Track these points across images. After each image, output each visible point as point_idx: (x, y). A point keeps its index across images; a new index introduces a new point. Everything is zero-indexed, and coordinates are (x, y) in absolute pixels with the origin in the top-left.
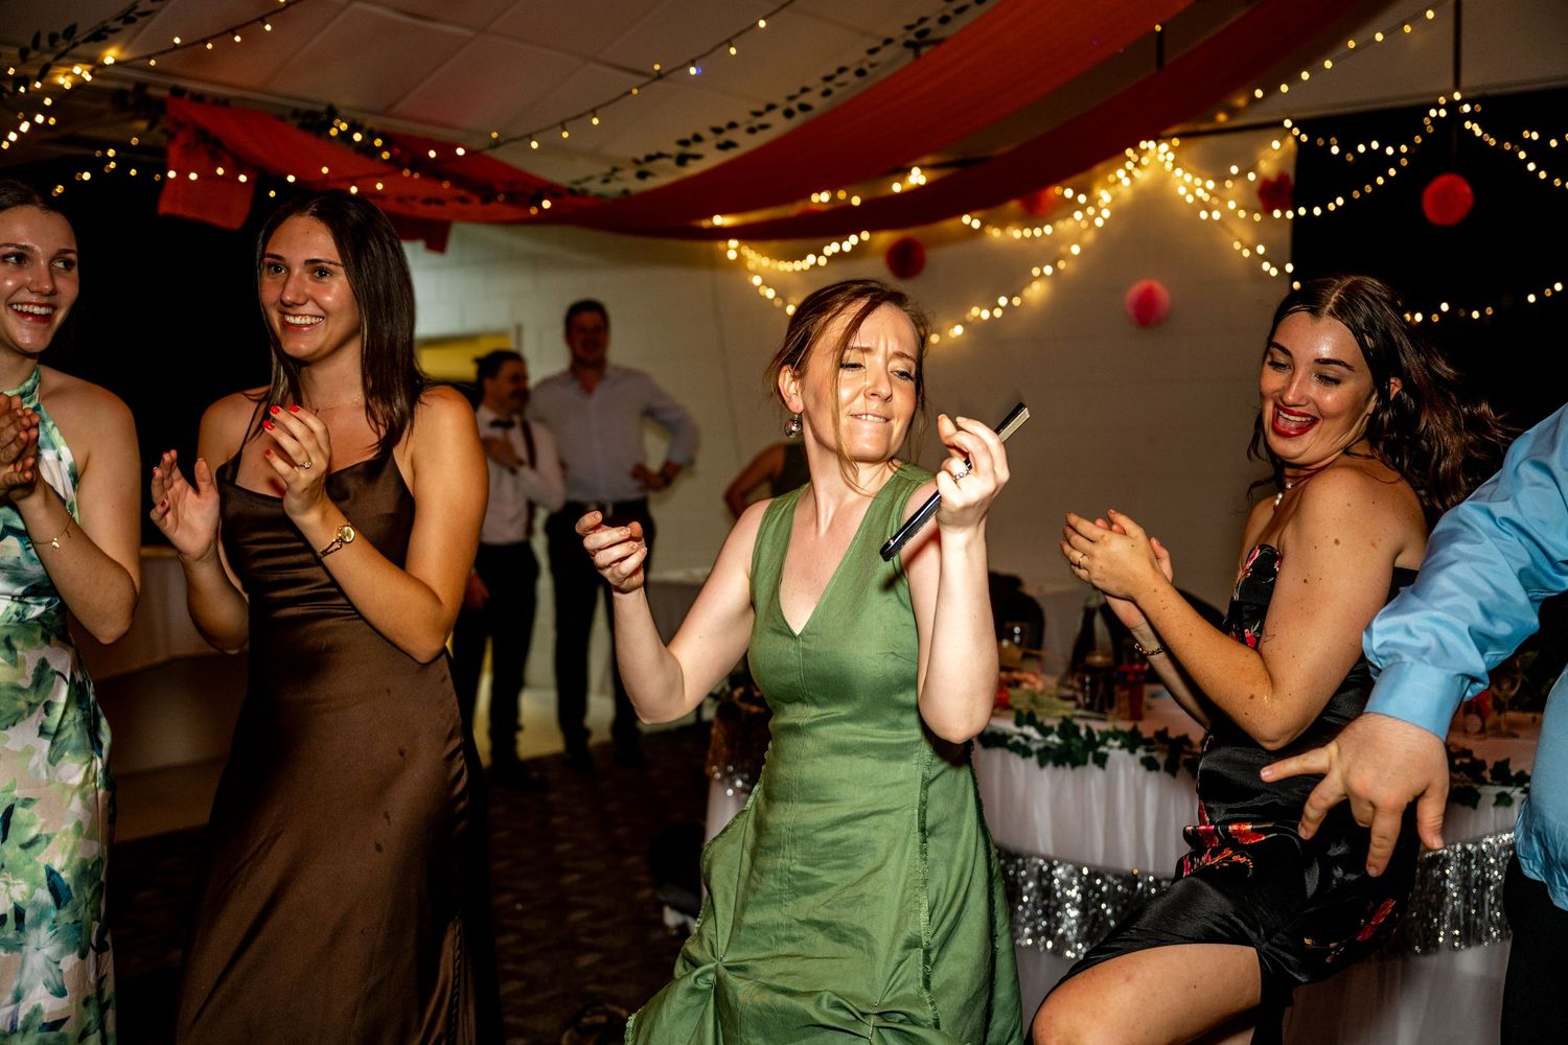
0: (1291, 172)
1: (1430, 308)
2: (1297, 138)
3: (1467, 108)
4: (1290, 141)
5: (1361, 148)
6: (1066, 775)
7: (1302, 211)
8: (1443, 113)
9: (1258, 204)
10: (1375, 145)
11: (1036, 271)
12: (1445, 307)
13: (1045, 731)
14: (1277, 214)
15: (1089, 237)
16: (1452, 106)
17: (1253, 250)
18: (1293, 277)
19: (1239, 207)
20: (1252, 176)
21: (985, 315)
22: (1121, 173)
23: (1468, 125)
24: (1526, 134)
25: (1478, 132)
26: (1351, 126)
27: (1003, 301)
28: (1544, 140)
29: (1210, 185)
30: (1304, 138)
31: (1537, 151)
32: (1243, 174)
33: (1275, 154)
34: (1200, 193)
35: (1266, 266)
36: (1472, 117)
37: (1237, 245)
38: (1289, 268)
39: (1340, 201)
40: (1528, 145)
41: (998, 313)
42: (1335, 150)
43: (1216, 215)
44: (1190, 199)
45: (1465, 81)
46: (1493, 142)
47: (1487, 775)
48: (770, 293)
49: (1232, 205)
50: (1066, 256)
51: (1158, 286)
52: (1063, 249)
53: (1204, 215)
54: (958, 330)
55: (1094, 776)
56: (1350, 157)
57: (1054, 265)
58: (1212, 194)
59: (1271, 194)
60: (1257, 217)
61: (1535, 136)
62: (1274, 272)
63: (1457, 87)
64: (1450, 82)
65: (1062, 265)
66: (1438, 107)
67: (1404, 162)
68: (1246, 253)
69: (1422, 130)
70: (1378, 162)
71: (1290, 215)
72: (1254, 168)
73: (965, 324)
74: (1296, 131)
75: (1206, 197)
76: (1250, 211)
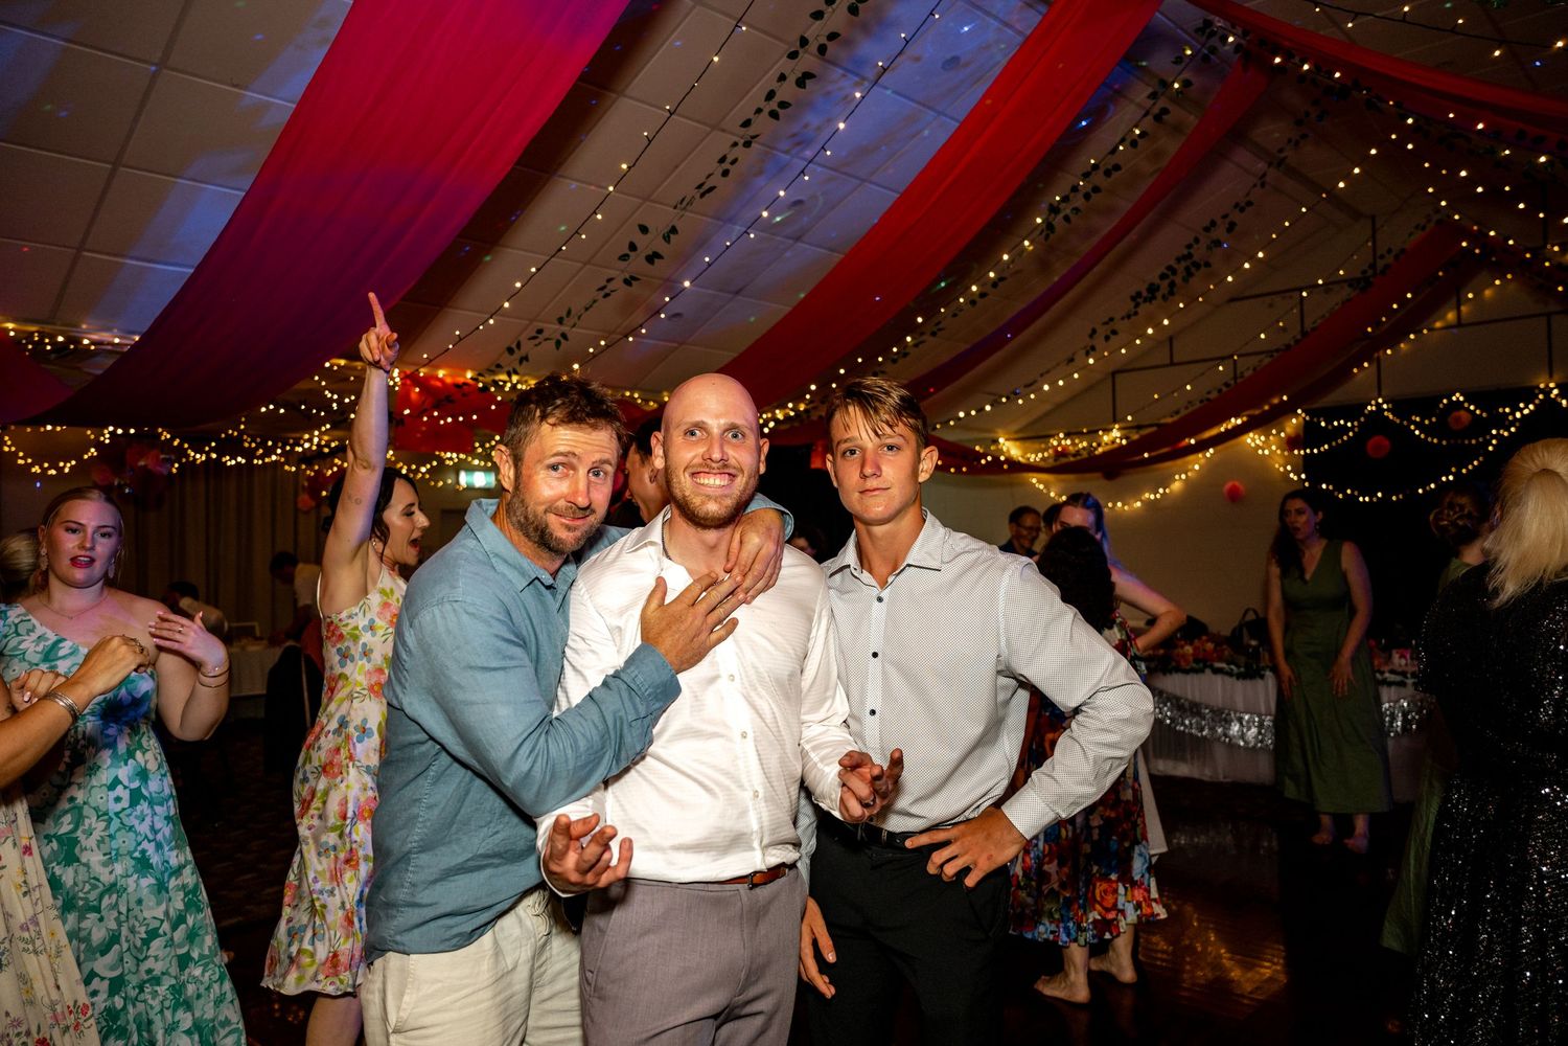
0: (1301, 433)
1: (1372, 494)
2: (1304, 419)
3: (1385, 406)
4: (1301, 419)
5: (1336, 423)
6: (1248, 683)
7: (1308, 451)
8: (1374, 408)
9: (1286, 447)
10: (1342, 422)
11: (1177, 477)
12: (1379, 495)
13: (1238, 666)
14: (1296, 452)
16: (1378, 405)
17: (1285, 468)
19: (1277, 449)
20: (1283, 435)
21: (1152, 497)
23: (1386, 413)
24: (1413, 418)
25: (1391, 417)
26: (1330, 413)
27: (1161, 490)
28: (1422, 420)
29: (1263, 438)
30: (1307, 418)
31: (1418, 426)
32: (1279, 433)
33: (1294, 425)
34: (1258, 442)
35: (1292, 475)
36: (1388, 410)
37: (1277, 466)
38: (1303, 476)
39: (1326, 447)
40: (1415, 423)
41: (1158, 496)
42: (1323, 424)
43: (1266, 452)
44: (1253, 445)
45: (1383, 393)
46: (1398, 421)
47: (1409, 675)
48: (1041, 487)
49: (1274, 448)
50: (1193, 469)
51: (1237, 484)
52: (1190, 467)
53: (1260, 452)
54: (1139, 504)
55: (1259, 683)
56: (1330, 427)
57: (1186, 474)
58: (1263, 442)
59: (1292, 443)
60: (1286, 453)
61: (1418, 419)
62: (1296, 478)
63: (1381, 396)
64: (1376, 394)
65: (1190, 474)
66: (1372, 406)
67: (1356, 429)
68: (1282, 469)
69: (1364, 415)
70: (1344, 430)
71: (1302, 452)
72: (1284, 431)
73: (1141, 501)
74: (1303, 415)
75: (1261, 444)
76: (1283, 451)
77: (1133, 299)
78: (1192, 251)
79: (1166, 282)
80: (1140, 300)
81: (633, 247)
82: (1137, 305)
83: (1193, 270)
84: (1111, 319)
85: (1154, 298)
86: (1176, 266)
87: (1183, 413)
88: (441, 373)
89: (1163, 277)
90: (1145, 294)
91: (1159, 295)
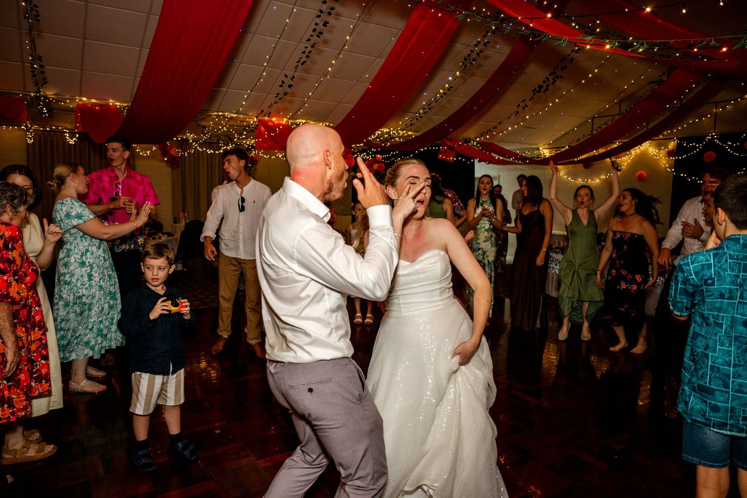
0: (675, 149)
3: (716, 137)
4: (676, 142)
5: (691, 145)
7: (677, 158)
9: (667, 156)
10: (694, 144)
14: (671, 158)
15: (629, 161)
16: (712, 136)
18: (674, 172)
19: (663, 156)
20: (667, 149)
22: (637, 148)
23: (716, 140)
24: (728, 143)
25: (718, 142)
26: (689, 140)
28: (732, 144)
30: (679, 142)
31: (731, 147)
32: (665, 149)
33: (672, 145)
34: (654, 152)
35: (668, 169)
37: (662, 164)
38: (673, 170)
39: (685, 156)
40: (729, 145)
42: (685, 145)
43: (658, 158)
44: (652, 154)
45: (716, 130)
46: (721, 144)
49: (661, 156)
51: (643, 172)
53: (655, 158)
56: (688, 146)
58: (657, 153)
59: (670, 154)
60: (667, 158)
62: (670, 170)
63: (714, 132)
64: (713, 131)
66: (709, 136)
67: (701, 148)
68: (664, 166)
69: (705, 141)
70: (694, 148)
71: (674, 158)
72: (667, 147)
73: (600, 179)
74: (677, 140)
76: (665, 157)
77: (533, 91)
78: (556, 71)
79: (546, 84)
80: (536, 92)
81: (283, 82)
82: (535, 94)
83: (556, 79)
84: (524, 100)
85: (541, 91)
86: (549, 77)
87: (582, 140)
88: (274, 119)
89: (544, 82)
90: (537, 89)
91: (543, 90)
